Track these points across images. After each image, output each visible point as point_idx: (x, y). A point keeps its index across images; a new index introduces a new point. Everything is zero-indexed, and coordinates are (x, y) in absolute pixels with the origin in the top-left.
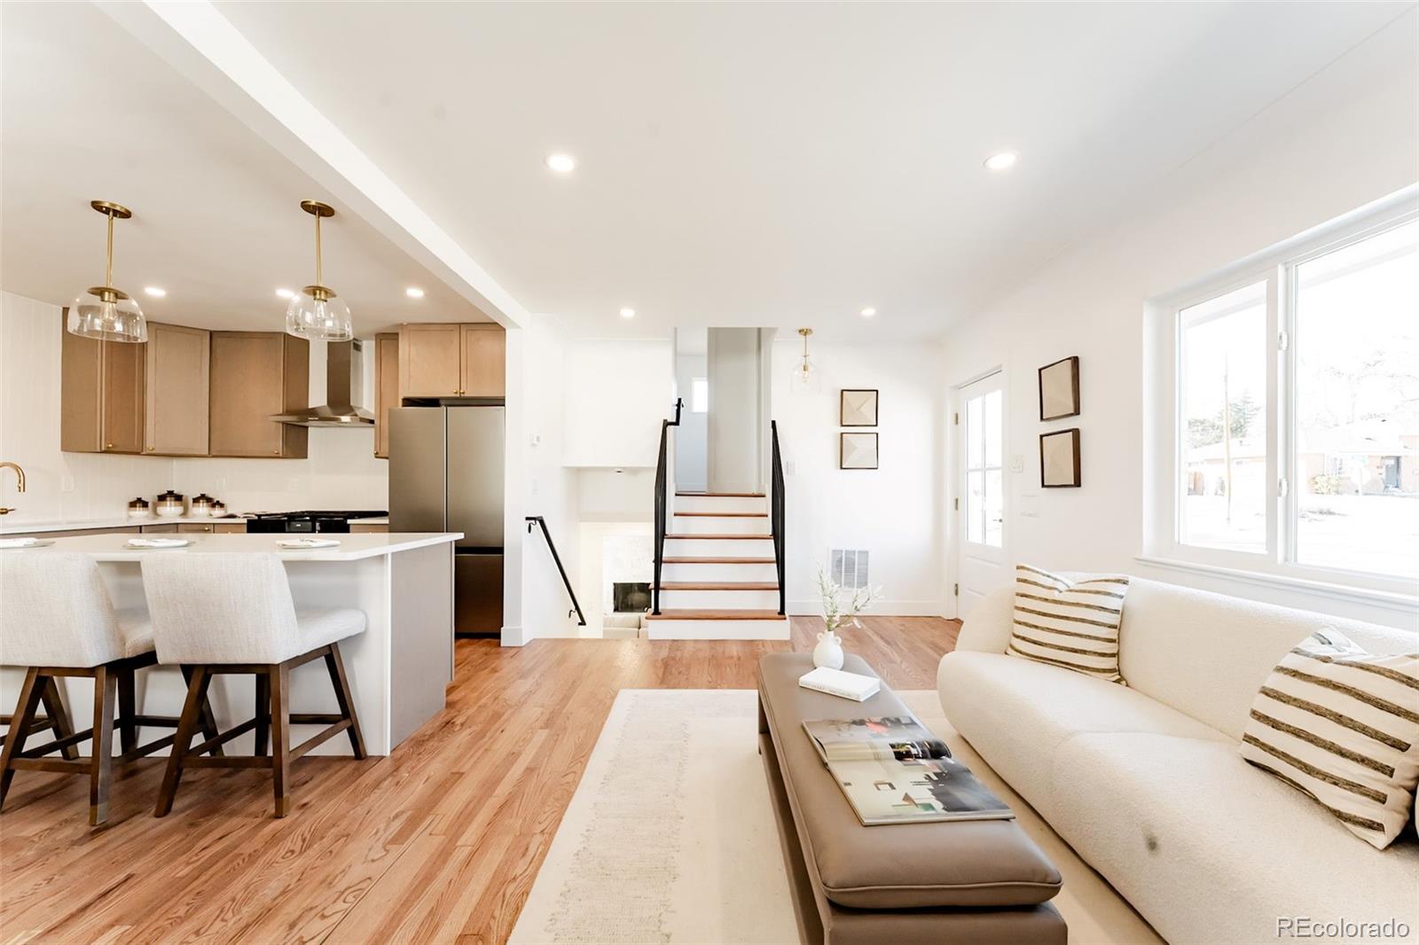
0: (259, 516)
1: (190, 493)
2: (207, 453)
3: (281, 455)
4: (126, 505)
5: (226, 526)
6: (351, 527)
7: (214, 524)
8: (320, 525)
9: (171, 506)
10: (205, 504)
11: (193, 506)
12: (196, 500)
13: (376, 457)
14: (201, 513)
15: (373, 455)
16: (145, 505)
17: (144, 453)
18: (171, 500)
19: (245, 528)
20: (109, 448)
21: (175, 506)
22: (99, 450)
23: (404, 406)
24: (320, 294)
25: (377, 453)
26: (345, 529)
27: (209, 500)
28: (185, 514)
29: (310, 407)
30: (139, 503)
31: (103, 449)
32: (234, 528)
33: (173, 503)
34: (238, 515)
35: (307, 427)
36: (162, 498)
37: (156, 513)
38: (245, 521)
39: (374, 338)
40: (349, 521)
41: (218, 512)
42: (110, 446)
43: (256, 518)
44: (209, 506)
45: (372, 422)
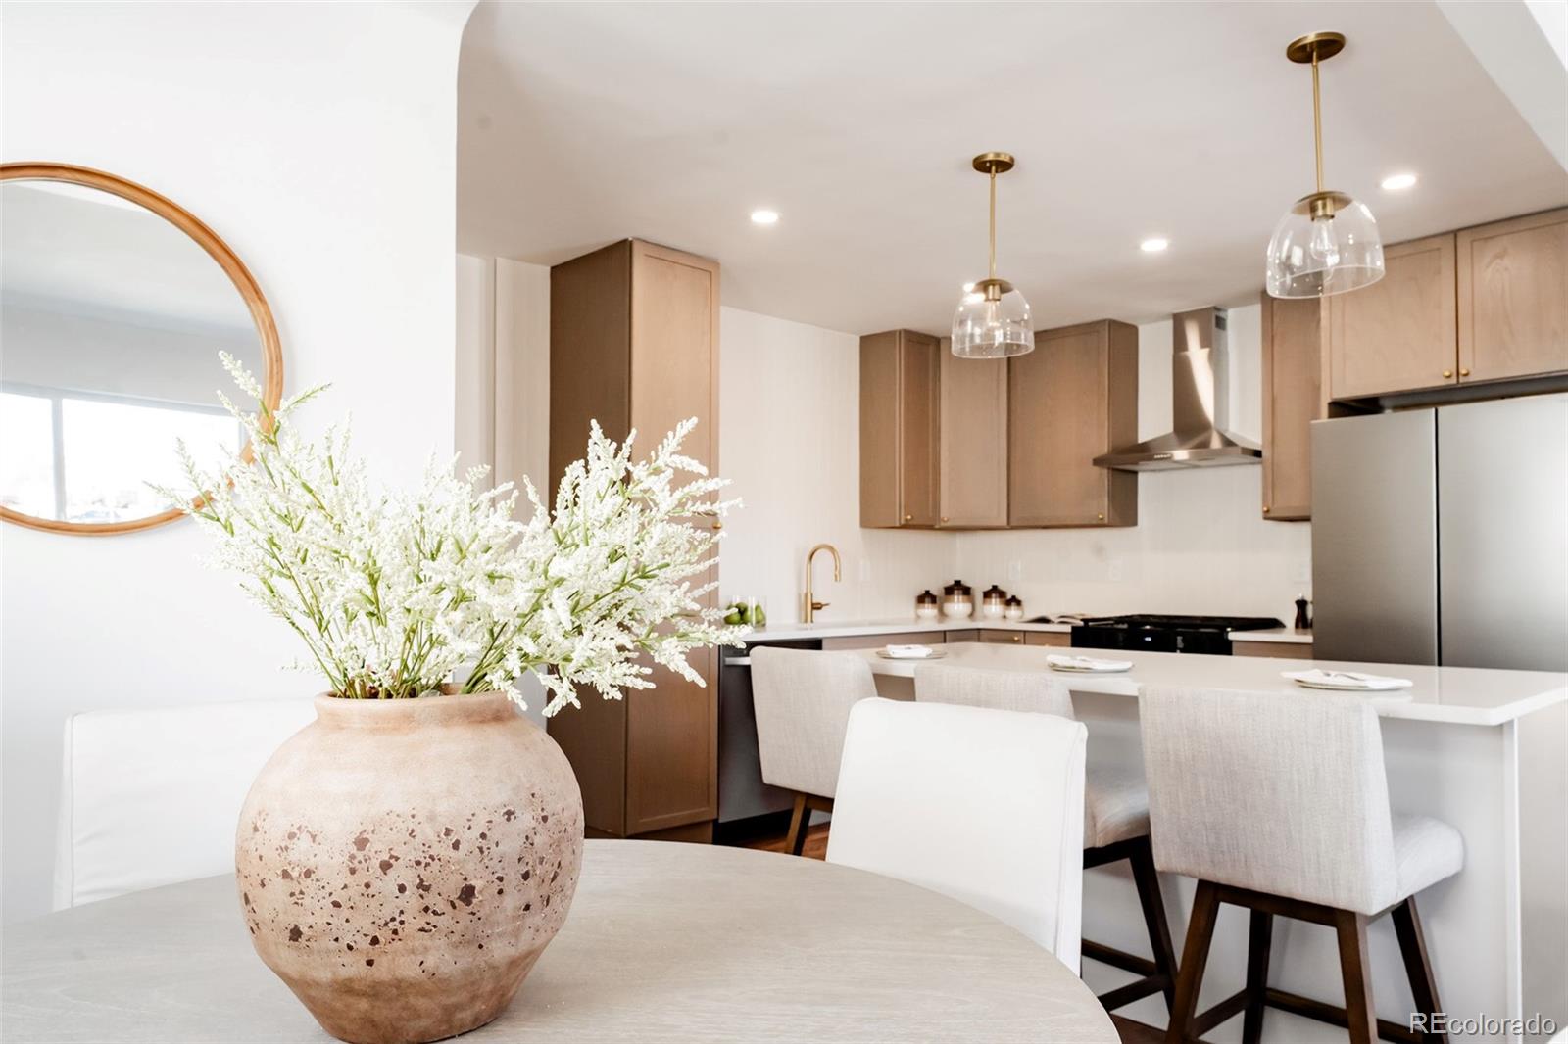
0: (1086, 621)
1: (979, 585)
2: (1004, 521)
3: (1106, 521)
4: (913, 601)
5: (1037, 635)
6: (1234, 645)
7: (1025, 632)
8: (1183, 641)
9: (959, 602)
10: (998, 600)
11: (984, 603)
12: (987, 595)
13: (1266, 518)
14: (993, 613)
15: (1260, 515)
16: (933, 600)
17: (937, 527)
18: (959, 595)
19: (1069, 639)
20: (907, 520)
21: (964, 602)
22: (897, 525)
23: (1332, 415)
24: (1324, 206)
25: (1268, 511)
26: (1225, 648)
27: (1002, 594)
28: (971, 615)
29: (1141, 439)
30: (926, 598)
31: (903, 522)
32: (1054, 638)
33: (961, 597)
34: (1052, 618)
35: (1135, 473)
36: (949, 591)
37: (942, 614)
38: (1068, 628)
39: (1259, 298)
40: (1233, 635)
41: (1013, 612)
42: (909, 517)
43: (1082, 623)
44: (1001, 603)
45: (1258, 454)
